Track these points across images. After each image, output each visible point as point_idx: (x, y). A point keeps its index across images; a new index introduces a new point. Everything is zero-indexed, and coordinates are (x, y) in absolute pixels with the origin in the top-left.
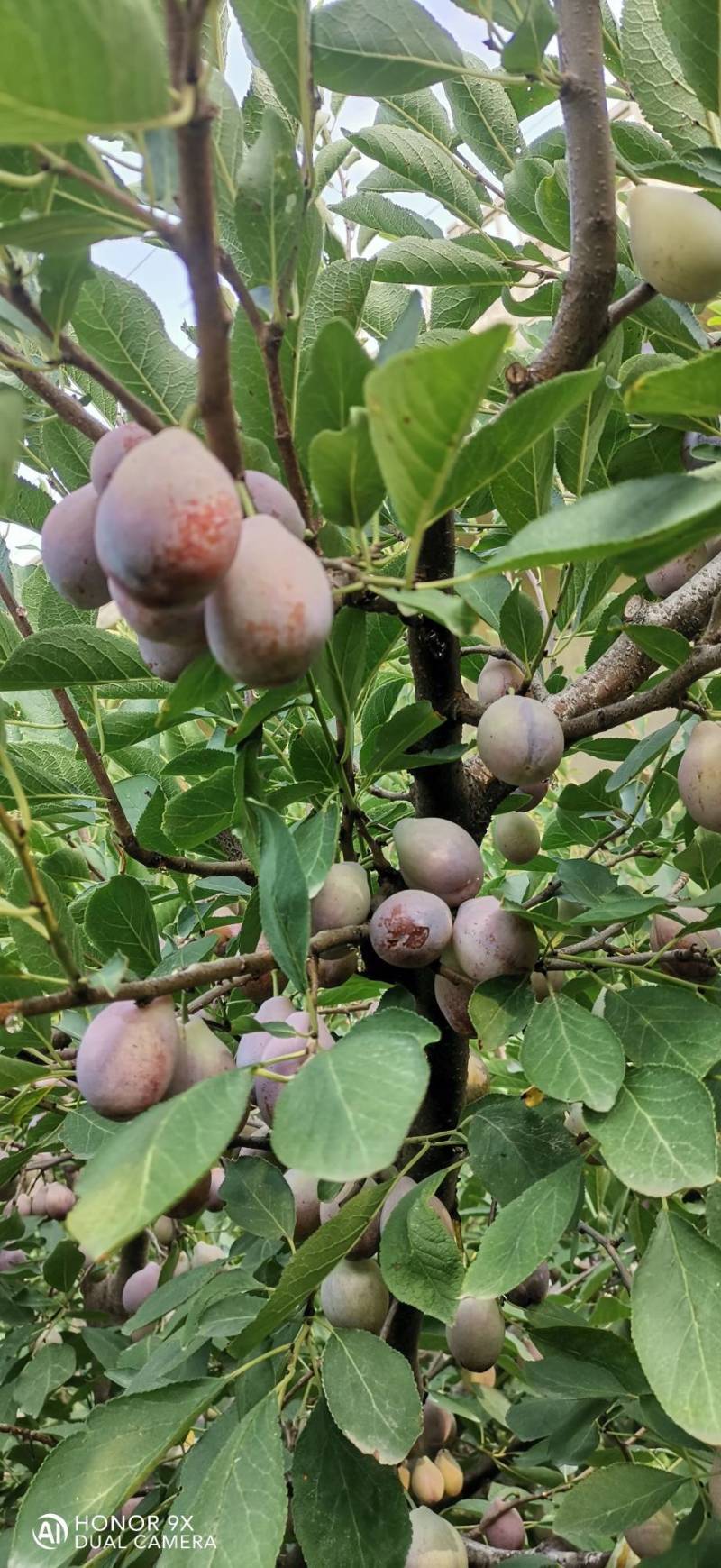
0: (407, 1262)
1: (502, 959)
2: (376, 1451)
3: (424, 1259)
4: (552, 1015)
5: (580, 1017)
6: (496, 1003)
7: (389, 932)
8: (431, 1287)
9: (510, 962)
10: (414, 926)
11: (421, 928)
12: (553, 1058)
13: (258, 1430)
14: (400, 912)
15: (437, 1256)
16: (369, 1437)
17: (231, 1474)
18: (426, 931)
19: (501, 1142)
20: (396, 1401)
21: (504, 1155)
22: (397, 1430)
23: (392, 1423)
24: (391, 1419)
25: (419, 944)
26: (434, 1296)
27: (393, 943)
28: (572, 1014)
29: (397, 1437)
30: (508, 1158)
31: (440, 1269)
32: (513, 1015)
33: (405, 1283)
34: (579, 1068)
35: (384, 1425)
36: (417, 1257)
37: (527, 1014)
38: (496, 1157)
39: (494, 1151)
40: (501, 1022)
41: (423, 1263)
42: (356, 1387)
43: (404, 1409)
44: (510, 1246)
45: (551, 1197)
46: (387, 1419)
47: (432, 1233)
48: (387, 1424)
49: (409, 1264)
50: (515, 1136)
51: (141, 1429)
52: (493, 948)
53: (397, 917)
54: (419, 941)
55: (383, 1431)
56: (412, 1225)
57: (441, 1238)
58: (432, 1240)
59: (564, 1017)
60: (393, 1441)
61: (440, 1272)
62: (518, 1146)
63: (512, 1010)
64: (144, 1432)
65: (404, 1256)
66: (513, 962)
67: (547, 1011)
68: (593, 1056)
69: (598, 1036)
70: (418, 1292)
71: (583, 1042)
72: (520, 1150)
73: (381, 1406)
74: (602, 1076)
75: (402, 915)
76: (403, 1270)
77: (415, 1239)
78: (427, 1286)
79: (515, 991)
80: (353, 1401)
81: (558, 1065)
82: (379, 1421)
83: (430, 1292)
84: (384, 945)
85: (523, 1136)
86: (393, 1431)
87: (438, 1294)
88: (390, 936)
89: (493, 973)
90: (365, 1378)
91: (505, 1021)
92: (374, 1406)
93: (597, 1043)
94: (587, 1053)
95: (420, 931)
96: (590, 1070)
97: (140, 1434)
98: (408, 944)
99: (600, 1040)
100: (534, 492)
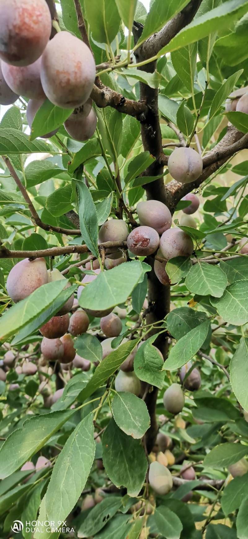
0: (144, 366)
1: (179, 250)
2: (132, 434)
3: (150, 365)
4: (198, 269)
5: (209, 268)
6: (176, 267)
7: (134, 241)
8: (153, 375)
9: (182, 251)
10: (144, 238)
11: (146, 239)
12: (199, 283)
13: (85, 425)
14: (138, 233)
15: (155, 363)
16: (130, 429)
17: (74, 440)
18: (148, 240)
19: (179, 320)
20: (140, 416)
21: (180, 324)
22: (140, 427)
23: (138, 424)
24: (138, 422)
25: (146, 245)
26: (154, 378)
27: (135, 245)
28: (206, 268)
29: (141, 429)
30: (182, 325)
31: (156, 368)
32: (184, 271)
33: (143, 374)
34: (209, 285)
35: (136, 425)
36: (148, 364)
37: (188, 270)
38: (177, 325)
39: (177, 323)
40: (179, 274)
41: (150, 366)
42: (125, 412)
43: (143, 419)
44: (181, 352)
45: (198, 333)
46: (137, 423)
47: (153, 355)
48: (137, 425)
49: (145, 366)
50: (184, 317)
51: (44, 427)
52: (175, 245)
53: (137, 235)
54: (146, 244)
55: (135, 427)
56: (145, 352)
57: (156, 357)
58: (153, 358)
59: (203, 269)
60: (139, 431)
61: (156, 369)
62: (186, 321)
63: (183, 269)
64: (45, 429)
65: (142, 364)
66: (183, 251)
67: (197, 267)
68: (215, 281)
69: (216, 274)
70: (148, 377)
71: (210, 276)
72: (186, 322)
73: (134, 418)
74: (218, 287)
75: (139, 234)
76: (142, 369)
77: (147, 358)
78: (151, 374)
79: (184, 262)
80: (124, 416)
81: (200, 285)
82: (134, 423)
83: (153, 377)
84: (132, 246)
85: (188, 317)
86: (139, 427)
87: (156, 377)
88: (134, 242)
89: (175, 256)
90: (128, 409)
91: (180, 273)
92: (132, 418)
93: (216, 276)
94: (212, 280)
95: (146, 240)
96: (214, 285)
97: (43, 429)
98: (141, 245)
99: (217, 275)
100: (189, 59)
